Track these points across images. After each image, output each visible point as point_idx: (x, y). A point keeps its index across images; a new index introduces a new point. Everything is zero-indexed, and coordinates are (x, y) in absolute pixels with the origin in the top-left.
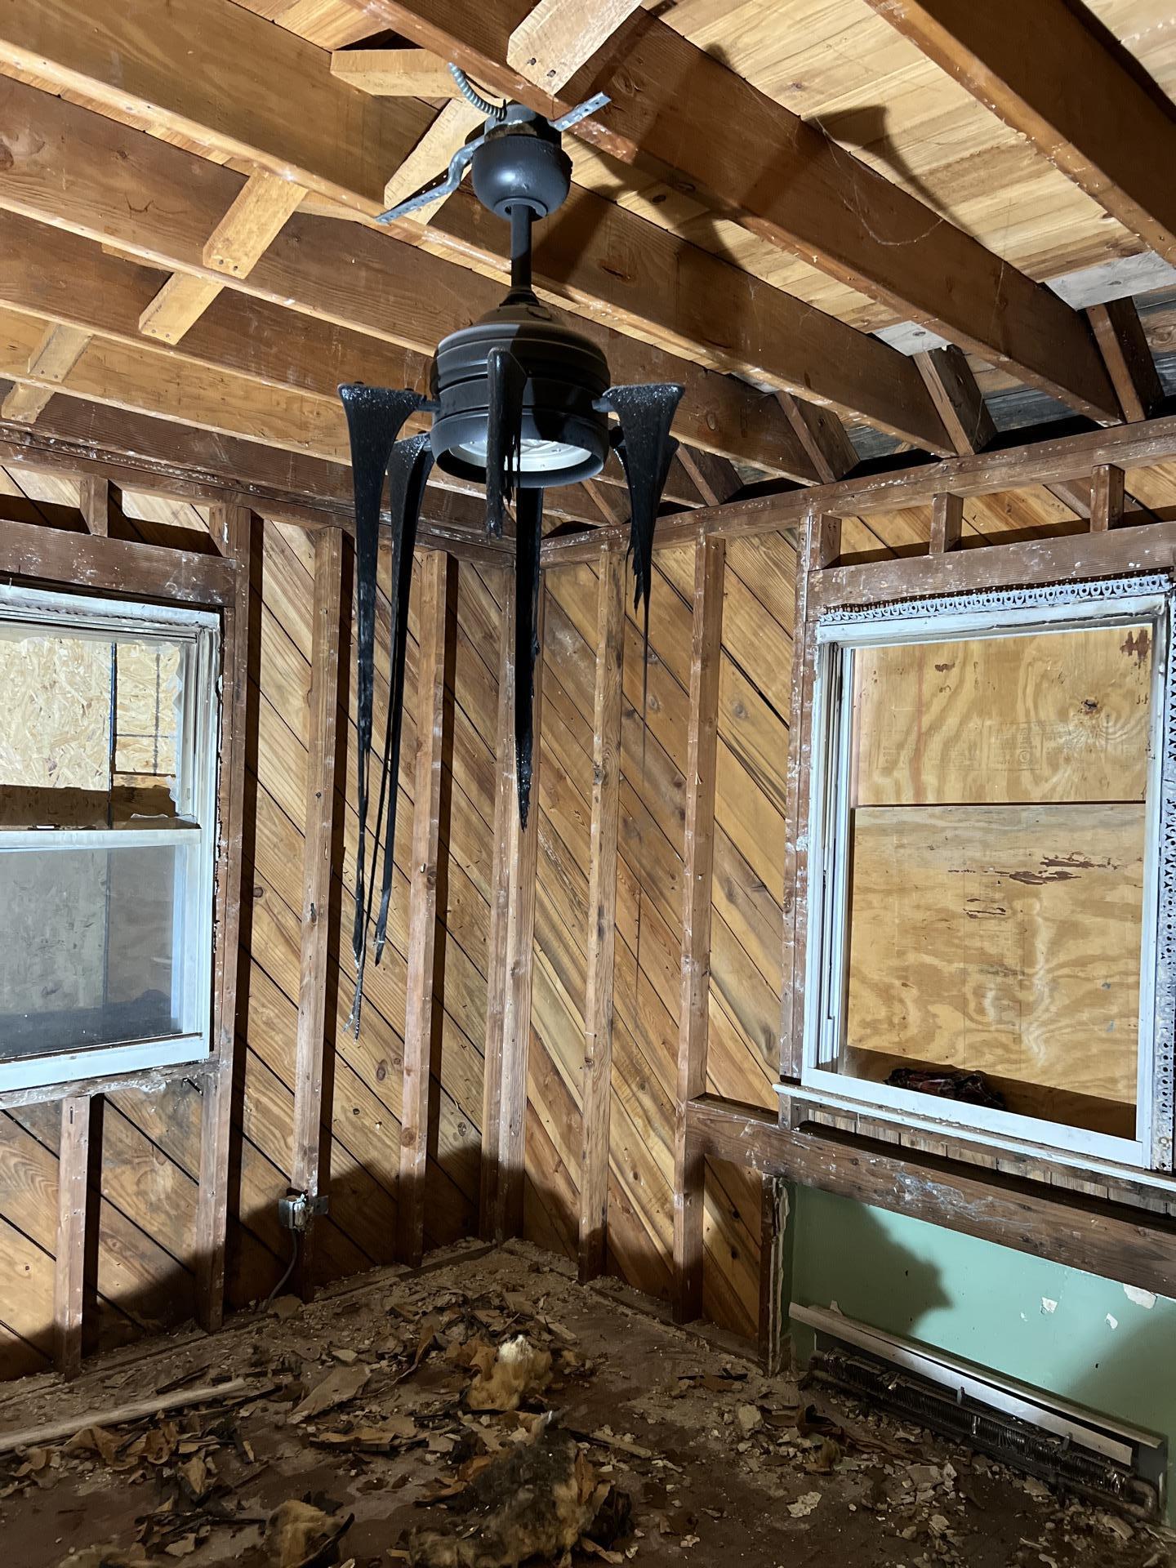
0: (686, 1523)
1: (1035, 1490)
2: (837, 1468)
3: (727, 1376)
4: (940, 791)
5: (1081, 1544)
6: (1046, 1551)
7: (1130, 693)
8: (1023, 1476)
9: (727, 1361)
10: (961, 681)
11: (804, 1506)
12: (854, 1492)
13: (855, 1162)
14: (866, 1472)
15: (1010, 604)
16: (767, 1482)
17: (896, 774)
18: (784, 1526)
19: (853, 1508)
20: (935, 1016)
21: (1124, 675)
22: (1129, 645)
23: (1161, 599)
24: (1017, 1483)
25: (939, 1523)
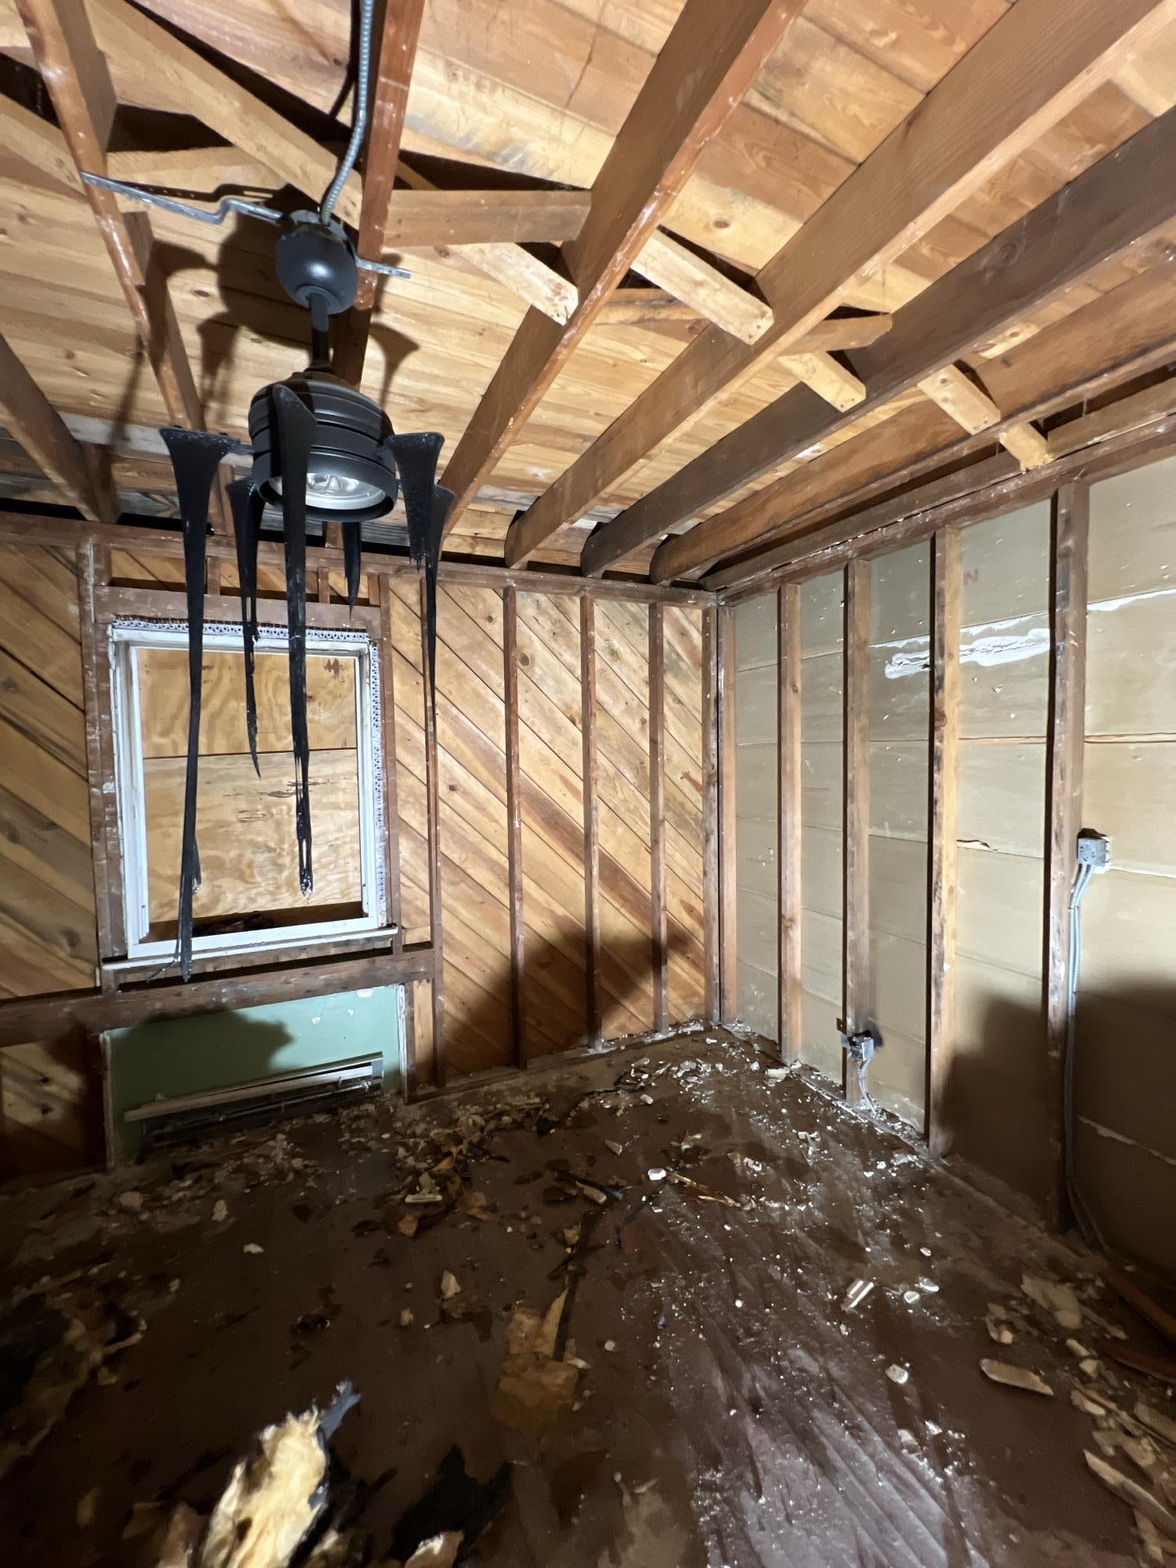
0: (159, 1281)
1: (321, 1118)
2: (217, 1181)
3: (79, 1193)
4: (210, 745)
5: (362, 1123)
6: (352, 1137)
7: (330, 693)
8: (310, 1117)
9: (69, 1186)
10: (220, 678)
11: (221, 1211)
12: (238, 1185)
13: (179, 994)
14: (235, 1171)
15: (275, 635)
16: (182, 1220)
17: (173, 736)
18: (220, 1230)
19: (248, 1191)
20: (220, 887)
21: (328, 682)
22: (329, 667)
23: (365, 646)
24: (310, 1121)
25: (297, 1163)
